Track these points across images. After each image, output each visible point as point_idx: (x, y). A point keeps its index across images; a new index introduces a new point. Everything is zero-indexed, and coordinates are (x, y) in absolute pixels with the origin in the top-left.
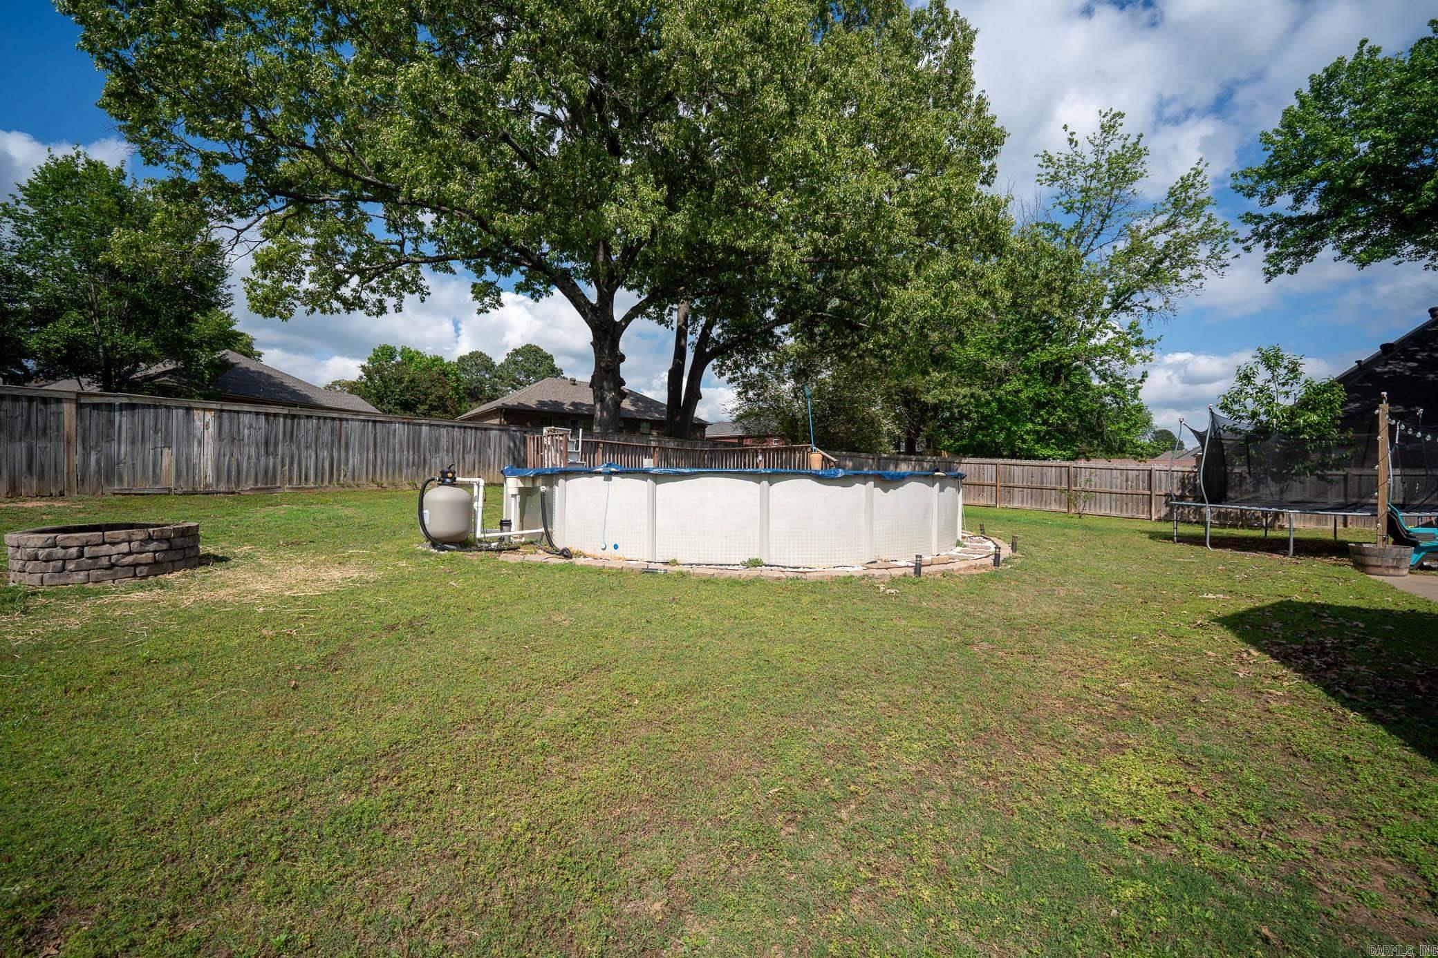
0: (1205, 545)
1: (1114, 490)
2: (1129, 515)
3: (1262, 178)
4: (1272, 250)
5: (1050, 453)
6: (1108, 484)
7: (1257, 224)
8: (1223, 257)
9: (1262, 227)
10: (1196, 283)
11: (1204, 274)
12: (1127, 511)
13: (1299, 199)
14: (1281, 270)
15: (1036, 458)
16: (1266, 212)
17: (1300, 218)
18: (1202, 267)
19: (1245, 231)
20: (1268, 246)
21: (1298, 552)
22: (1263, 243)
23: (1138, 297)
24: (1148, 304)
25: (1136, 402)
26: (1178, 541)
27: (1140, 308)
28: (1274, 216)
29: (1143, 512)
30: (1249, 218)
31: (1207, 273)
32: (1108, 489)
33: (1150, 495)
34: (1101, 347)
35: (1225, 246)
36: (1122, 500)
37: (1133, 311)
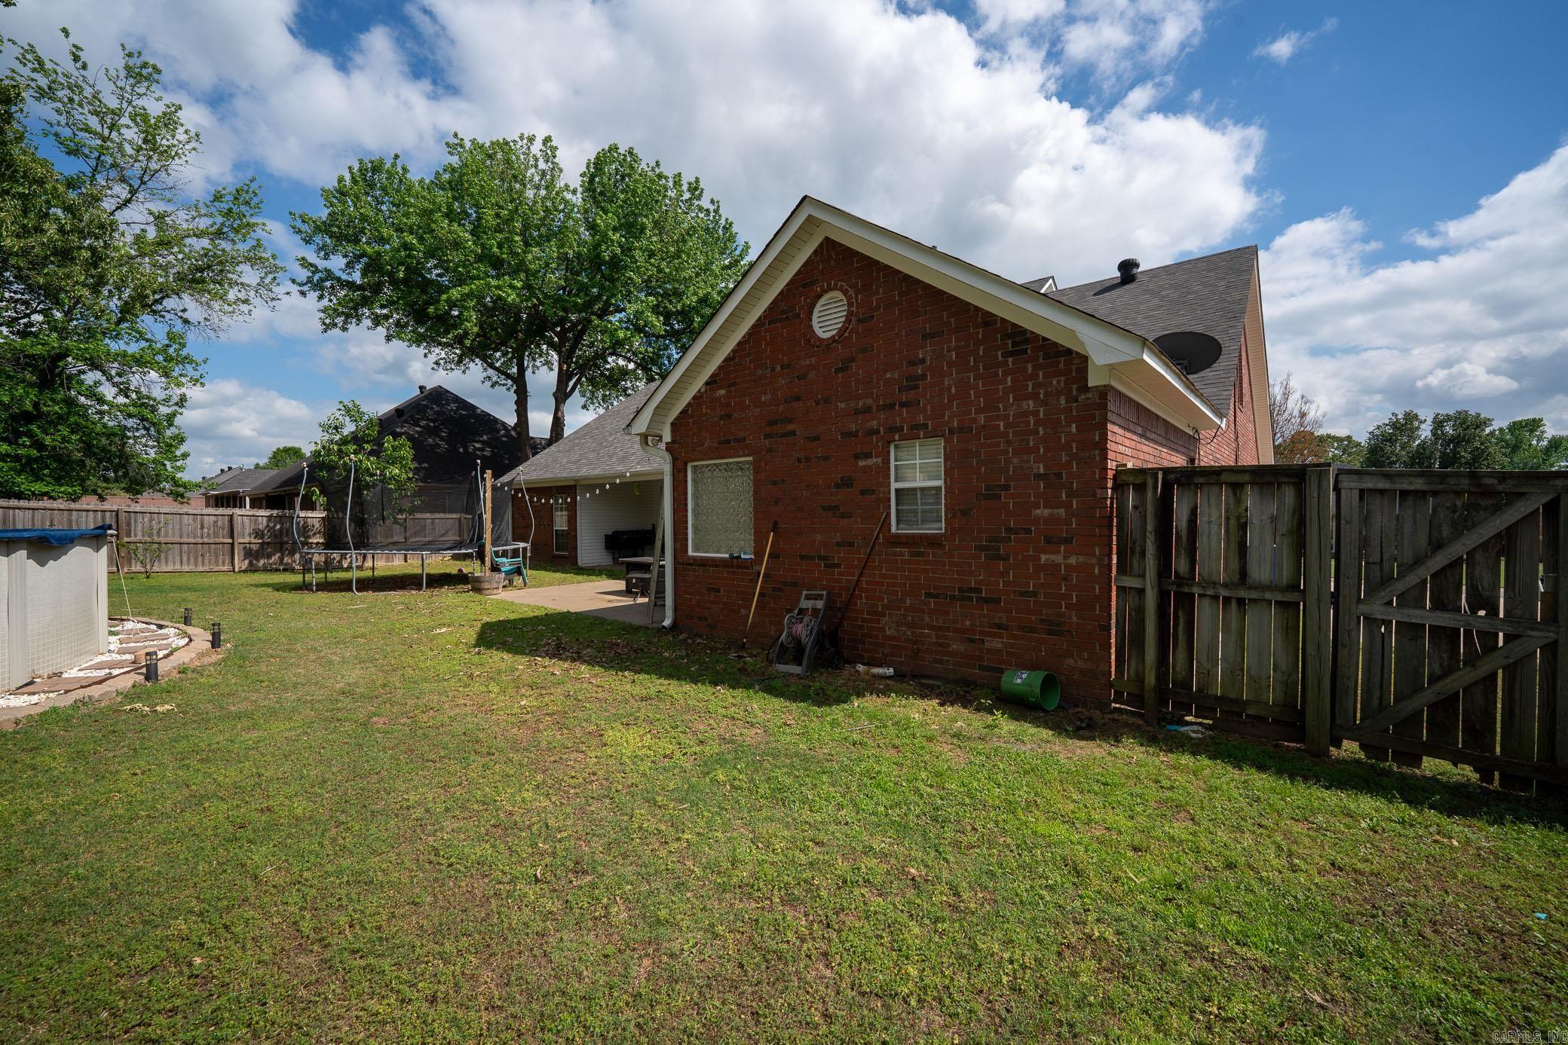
0: (350, 589)
1: (185, 540)
2: (207, 568)
3: (318, 229)
4: (325, 302)
5: (45, 489)
6: (177, 533)
7: (313, 272)
8: (275, 289)
9: (316, 278)
10: (245, 308)
11: (252, 301)
12: (203, 564)
13: (350, 265)
14: (335, 325)
15: (19, 496)
16: (321, 264)
17: (348, 282)
18: (252, 293)
19: (303, 274)
20: (321, 297)
21: (429, 586)
22: (317, 293)
23: (170, 303)
24: (185, 315)
25: (173, 429)
26: (317, 590)
27: (173, 317)
28: (328, 271)
29: (223, 565)
30: (304, 262)
31: (257, 301)
32: (178, 540)
33: (232, 544)
34: (133, 356)
35: (275, 278)
36: (196, 550)
37: (163, 317)
